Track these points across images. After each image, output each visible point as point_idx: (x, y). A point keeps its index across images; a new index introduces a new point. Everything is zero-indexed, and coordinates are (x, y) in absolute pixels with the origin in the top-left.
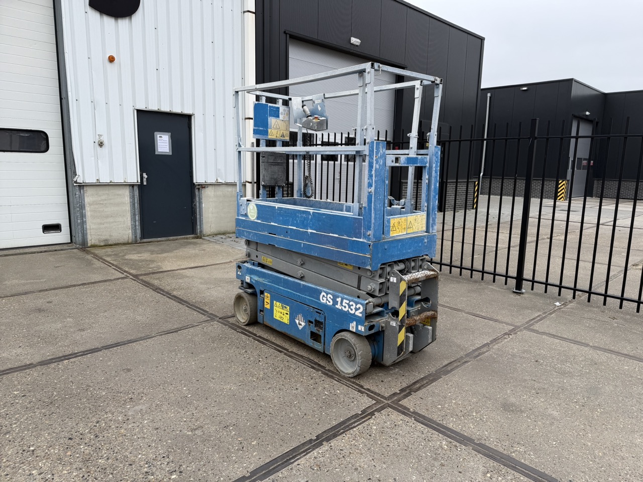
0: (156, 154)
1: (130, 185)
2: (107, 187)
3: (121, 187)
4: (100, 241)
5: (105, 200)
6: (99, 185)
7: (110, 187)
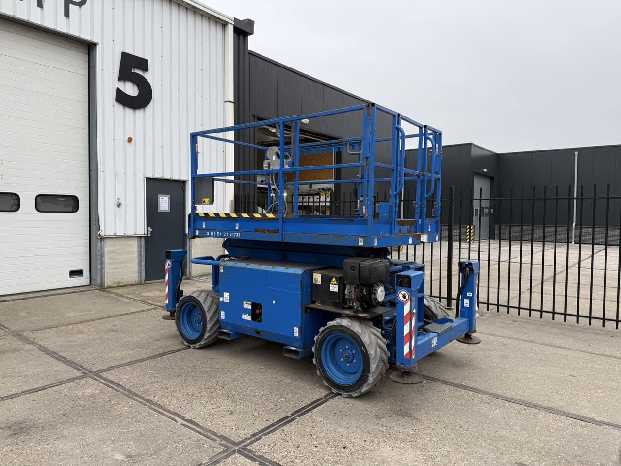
0: (159, 211)
1: (139, 237)
2: (121, 239)
3: (132, 239)
4: (114, 283)
5: (120, 249)
6: (116, 238)
7: (124, 239)
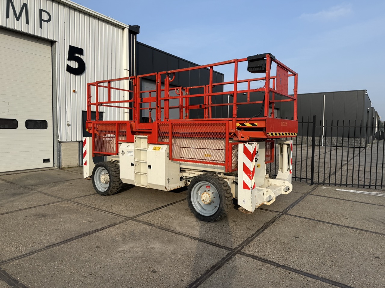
1: (78, 142)
3: (75, 143)
4: (66, 166)
5: (69, 148)
6: (67, 142)
7: (71, 143)
